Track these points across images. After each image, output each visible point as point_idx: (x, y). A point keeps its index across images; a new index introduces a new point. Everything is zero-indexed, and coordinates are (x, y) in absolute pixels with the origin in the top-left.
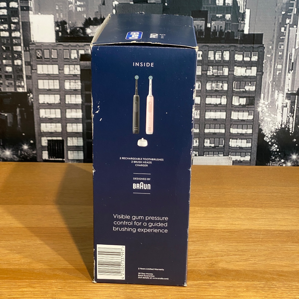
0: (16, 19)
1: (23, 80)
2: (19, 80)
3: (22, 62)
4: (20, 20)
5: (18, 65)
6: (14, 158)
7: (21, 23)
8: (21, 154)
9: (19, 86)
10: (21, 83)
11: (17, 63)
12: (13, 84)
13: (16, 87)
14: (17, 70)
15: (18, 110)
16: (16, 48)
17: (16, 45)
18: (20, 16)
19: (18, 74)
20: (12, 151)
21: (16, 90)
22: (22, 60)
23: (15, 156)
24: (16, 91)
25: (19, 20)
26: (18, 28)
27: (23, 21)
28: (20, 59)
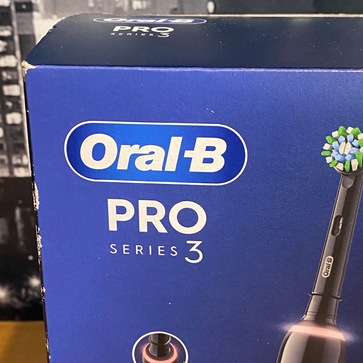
0: (7, 29)
1: (26, 154)
2: (17, 153)
3: (22, 117)
4: (16, 32)
5: (14, 125)
6: (14, 303)
7: (16, 38)
8: (27, 295)
9: (18, 166)
10: (21, 159)
11: (13, 120)
12: (7, 161)
13: (11, 167)
14: (12, 135)
15: (18, 212)
16: (9, 90)
17: (9, 82)
18: (15, 23)
19: (15, 142)
20: (10, 289)
21: (11, 172)
22: (21, 113)
23: (15, 300)
24: (12, 176)
25: (13, 32)
26: (12, 49)
27: (21, 33)
28: (19, 110)
